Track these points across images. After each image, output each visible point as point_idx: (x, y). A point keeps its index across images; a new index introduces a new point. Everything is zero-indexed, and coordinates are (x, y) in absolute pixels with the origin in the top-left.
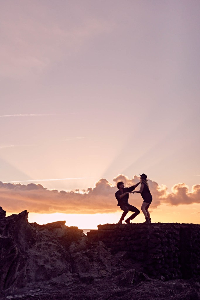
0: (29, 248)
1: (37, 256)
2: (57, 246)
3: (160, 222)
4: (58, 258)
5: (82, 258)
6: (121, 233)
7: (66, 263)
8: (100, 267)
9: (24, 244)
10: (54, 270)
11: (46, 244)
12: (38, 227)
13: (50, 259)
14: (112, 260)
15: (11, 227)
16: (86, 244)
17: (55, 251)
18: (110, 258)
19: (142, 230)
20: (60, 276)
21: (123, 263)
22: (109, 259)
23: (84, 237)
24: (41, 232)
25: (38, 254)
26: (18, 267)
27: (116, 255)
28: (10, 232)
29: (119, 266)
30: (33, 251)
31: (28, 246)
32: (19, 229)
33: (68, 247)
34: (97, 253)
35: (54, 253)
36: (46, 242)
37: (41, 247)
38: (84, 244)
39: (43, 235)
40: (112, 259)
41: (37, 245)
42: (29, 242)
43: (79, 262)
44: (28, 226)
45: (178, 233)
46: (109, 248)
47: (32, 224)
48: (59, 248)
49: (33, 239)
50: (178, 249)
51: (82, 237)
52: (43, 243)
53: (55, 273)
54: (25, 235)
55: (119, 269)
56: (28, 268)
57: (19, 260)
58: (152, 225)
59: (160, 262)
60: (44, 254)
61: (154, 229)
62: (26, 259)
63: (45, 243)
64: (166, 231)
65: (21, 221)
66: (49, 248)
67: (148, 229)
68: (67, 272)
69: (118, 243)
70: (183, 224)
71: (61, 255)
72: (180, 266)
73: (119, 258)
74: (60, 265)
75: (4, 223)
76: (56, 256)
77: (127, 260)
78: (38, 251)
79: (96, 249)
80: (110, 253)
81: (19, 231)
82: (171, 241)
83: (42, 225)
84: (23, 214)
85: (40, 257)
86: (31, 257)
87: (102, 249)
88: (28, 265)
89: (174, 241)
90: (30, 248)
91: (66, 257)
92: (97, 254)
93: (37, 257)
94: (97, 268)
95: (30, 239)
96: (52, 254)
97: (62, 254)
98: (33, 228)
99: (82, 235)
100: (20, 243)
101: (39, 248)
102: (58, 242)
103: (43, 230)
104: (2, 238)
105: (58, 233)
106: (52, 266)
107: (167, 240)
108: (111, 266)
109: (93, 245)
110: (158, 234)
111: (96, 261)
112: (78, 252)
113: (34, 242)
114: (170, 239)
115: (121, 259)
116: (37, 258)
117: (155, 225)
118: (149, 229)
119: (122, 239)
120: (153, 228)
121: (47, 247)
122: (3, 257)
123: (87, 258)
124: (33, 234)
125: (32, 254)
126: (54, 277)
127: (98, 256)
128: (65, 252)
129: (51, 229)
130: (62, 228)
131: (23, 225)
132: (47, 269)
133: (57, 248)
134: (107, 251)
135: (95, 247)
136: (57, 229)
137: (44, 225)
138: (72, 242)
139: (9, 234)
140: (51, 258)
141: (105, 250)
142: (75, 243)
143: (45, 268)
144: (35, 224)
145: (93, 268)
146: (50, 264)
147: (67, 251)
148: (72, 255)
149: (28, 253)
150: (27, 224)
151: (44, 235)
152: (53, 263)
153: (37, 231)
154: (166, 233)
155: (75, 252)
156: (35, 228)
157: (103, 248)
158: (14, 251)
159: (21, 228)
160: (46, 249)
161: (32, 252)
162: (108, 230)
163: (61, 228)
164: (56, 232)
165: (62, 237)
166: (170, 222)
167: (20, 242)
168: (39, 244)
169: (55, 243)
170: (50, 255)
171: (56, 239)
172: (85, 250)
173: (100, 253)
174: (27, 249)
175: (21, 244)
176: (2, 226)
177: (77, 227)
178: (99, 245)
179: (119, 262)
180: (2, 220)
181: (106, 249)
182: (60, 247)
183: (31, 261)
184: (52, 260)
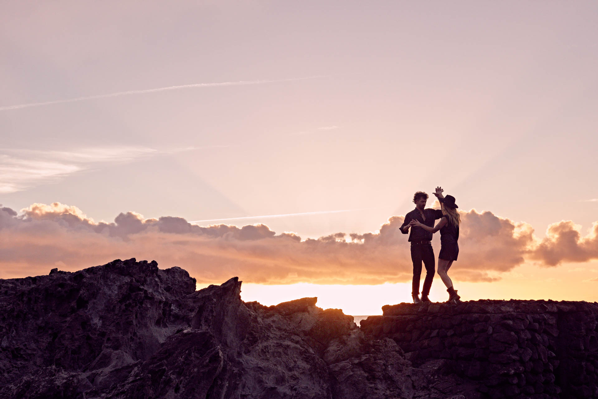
0: (245, 353)
1: (260, 369)
2: (301, 348)
3: (514, 299)
4: (303, 373)
5: (351, 373)
6: (431, 322)
7: (320, 383)
8: (391, 391)
9: (234, 344)
10: (296, 396)
11: (279, 345)
12: (261, 310)
13: (287, 374)
14: (414, 378)
15: (207, 311)
16: (361, 345)
17: (296, 360)
18: (409, 374)
19: (476, 315)
21: (438, 384)
22: (408, 376)
23: (355, 331)
24: (269, 321)
25: (263, 364)
26: (225, 390)
27: (423, 366)
28: (206, 321)
29: (429, 390)
30: (253, 359)
31: (243, 349)
32: (224, 315)
33: (322, 351)
34: (382, 362)
35: (295, 362)
36: (278, 341)
37: (268, 352)
38: (357, 345)
39: (272, 326)
40: (413, 374)
41: (260, 346)
42: (245, 341)
43: (347, 381)
44: (241, 308)
45: (553, 321)
46: (408, 352)
47: (248, 305)
48: (305, 352)
49: (251, 334)
50: (554, 355)
51: (352, 330)
52: (272, 343)
54: (236, 328)
55: (430, 394)
56: (243, 393)
57: (227, 377)
58: (498, 306)
59: (515, 381)
60: (275, 365)
61: (502, 312)
62: (240, 375)
63: (277, 343)
64: (528, 316)
65: (227, 299)
66: (285, 353)
67: (488, 312)
69: (426, 342)
70: (563, 302)
71: (308, 366)
72: (559, 391)
73: (429, 372)
74: (307, 387)
75: (194, 302)
76: (299, 368)
77: (447, 378)
78: (263, 359)
79: (380, 356)
80: (409, 362)
81: (224, 319)
82: (539, 338)
83: (268, 306)
84: (232, 285)
85: (268, 371)
86: (248, 370)
87: (393, 356)
88: (244, 387)
89: (546, 338)
90: (248, 352)
91: (319, 370)
92: (384, 364)
93: (261, 371)
94: (384, 392)
95: (247, 336)
96: (292, 365)
97: (311, 365)
98: (252, 313)
99: (352, 326)
100: (226, 344)
101: (265, 352)
102: (303, 340)
103: (271, 316)
104: (191, 333)
105: (302, 322)
106: (292, 388)
107: (529, 336)
108: (412, 390)
109: (374, 346)
110: (511, 322)
111: (381, 380)
112: (344, 360)
113: (254, 341)
114: (537, 335)
115: (433, 375)
116: (262, 374)
117: (503, 305)
118: (492, 313)
119: (434, 333)
120: (501, 310)
121: (280, 350)
122: (196, 370)
123: (363, 372)
124: (252, 325)
125: (252, 366)
127: (385, 370)
128: (317, 361)
129: (287, 314)
130: (311, 312)
131: (230, 306)
132: (282, 395)
133: (301, 353)
134: (405, 359)
135: (379, 350)
136: (300, 315)
137: (272, 308)
138: (332, 342)
139: (205, 325)
140: (290, 374)
141: (401, 357)
142: (337, 343)
143: (278, 394)
144: (255, 306)
145: (376, 393)
146: (287, 385)
147: (322, 358)
148: (331, 366)
149: (243, 362)
150: (239, 305)
151: (274, 326)
152: (294, 382)
153: (259, 319)
154: (527, 320)
155: (337, 360)
156: (256, 313)
157: (394, 352)
158: (215, 358)
159: (227, 313)
160: (280, 355)
161: (251, 360)
162: (403, 316)
163: (308, 312)
164: (298, 320)
165: (312, 330)
166: (536, 299)
167: (226, 341)
168: (265, 344)
169: (297, 342)
170: (287, 367)
171: (298, 335)
172: (358, 356)
173: (390, 362)
174: (241, 354)
175: (229, 345)
176: (190, 309)
177: (341, 310)
178: (386, 346)
179: (429, 382)
180: (189, 298)
181: (401, 354)
182: (307, 351)
183: (249, 380)
184: (292, 377)
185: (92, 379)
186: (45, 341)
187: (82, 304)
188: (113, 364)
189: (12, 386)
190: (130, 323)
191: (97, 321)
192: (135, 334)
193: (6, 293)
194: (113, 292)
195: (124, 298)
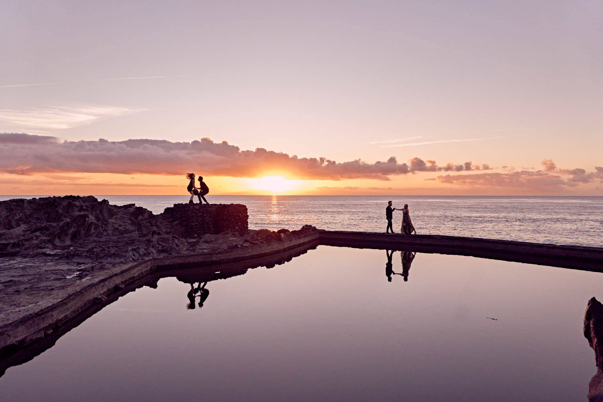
1: (113, 223)
4: (129, 224)
7: (135, 227)
12: (117, 207)
13: (122, 224)
14: (167, 226)
16: (149, 216)
20: (130, 234)
22: (164, 225)
25: (114, 221)
31: (109, 218)
33: (136, 218)
37: (117, 218)
40: (166, 225)
41: (115, 217)
42: (110, 215)
47: (111, 206)
49: (112, 213)
50: (212, 220)
53: (126, 231)
59: (195, 226)
60: (119, 222)
68: (135, 231)
71: (131, 222)
74: (130, 228)
75: (90, 206)
76: (127, 223)
79: (154, 219)
85: (116, 223)
86: (110, 223)
88: (108, 227)
90: (111, 218)
96: (125, 222)
98: (112, 208)
100: (104, 216)
102: (130, 215)
103: (120, 209)
106: (124, 228)
108: (166, 229)
110: (194, 211)
113: (113, 215)
121: (122, 218)
126: (126, 234)
129: (125, 208)
133: (129, 219)
136: (129, 209)
137: (121, 206)
140: (124, 224)
143: (119, 229)
144: (115, 206)
149: (109, 221)
151: (121, 211)
152: (125, 226)
153: (115, 210)
155: (141, 221)
160: (121, 219)
161: (111, 221)
163: (132, 208)
165: (132, 213)
168: (116, 216)
169: (128, 216)
182: (131, 218)
183: (110, 226)
184: (125, 225)
185: (58, 225)
186: (46, 216)
187: (56, 207)
188: (64, 221)
189: (34, 226)
190: (69, 212)
191: (61, 211)
192: (71, 214)
193: (37, 204)
194: (65, 203)
195: (67, 205)
